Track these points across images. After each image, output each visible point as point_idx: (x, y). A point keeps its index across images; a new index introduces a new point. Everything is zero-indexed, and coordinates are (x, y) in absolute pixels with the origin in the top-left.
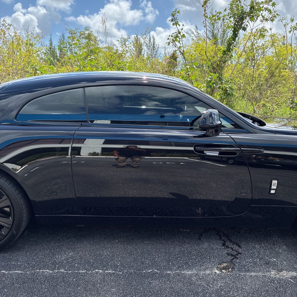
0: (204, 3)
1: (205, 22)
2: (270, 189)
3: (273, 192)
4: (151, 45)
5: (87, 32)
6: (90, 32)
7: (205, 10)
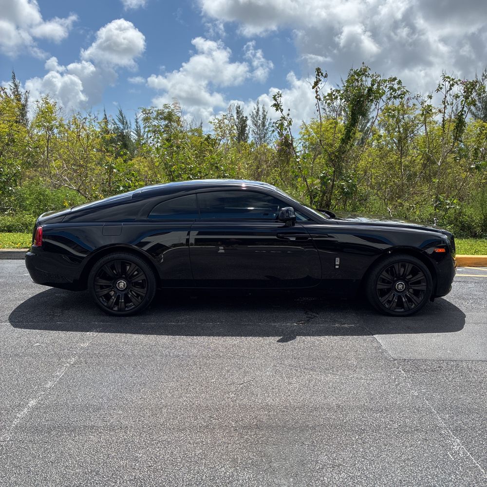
0: (315, 84)
1: (317, 105)
2: (336, 265)
3: (337, 267)
4: (259, 119)
5: (167, 110)
6: (170, 110)
7: (317, 92)
